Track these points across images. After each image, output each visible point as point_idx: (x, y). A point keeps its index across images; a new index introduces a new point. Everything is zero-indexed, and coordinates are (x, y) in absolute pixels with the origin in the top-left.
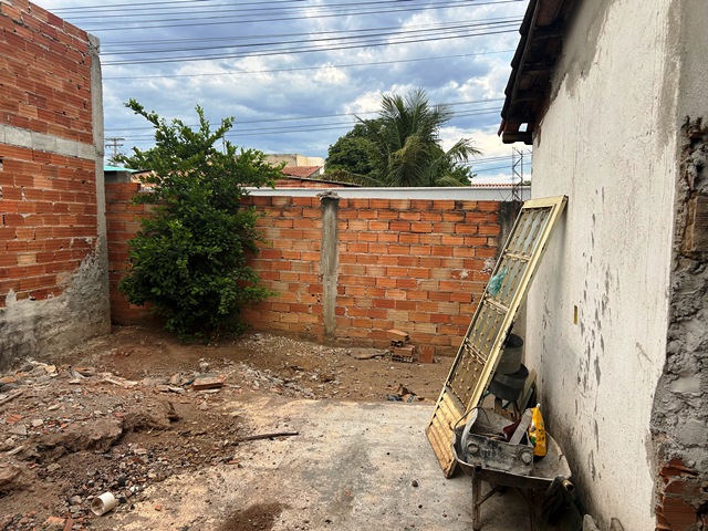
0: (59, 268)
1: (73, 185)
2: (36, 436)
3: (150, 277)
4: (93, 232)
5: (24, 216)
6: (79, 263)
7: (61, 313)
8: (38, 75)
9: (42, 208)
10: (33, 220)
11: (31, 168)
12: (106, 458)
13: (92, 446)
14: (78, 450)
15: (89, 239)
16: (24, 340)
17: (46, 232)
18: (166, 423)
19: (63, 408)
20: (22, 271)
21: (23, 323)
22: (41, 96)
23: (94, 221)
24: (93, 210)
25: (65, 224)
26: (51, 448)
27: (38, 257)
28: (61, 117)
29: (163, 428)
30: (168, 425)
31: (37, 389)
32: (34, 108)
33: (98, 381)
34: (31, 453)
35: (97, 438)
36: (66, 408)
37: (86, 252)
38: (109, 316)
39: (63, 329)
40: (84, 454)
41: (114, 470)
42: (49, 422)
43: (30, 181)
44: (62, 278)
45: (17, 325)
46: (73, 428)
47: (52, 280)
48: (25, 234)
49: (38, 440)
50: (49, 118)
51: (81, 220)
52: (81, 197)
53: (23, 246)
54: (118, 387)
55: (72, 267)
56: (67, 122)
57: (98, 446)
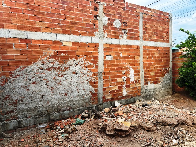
0: (160, 76)
1: (164, 54)
2: (156, 119)
3: (185, 79)
4: (168, 66)
5: (152, 63)
6: (165, 75)
7: (160, 88)
8: (156, 28)
9: (156, 61)
10: (154, 64)
11: (154, 51)
12: (173, 130)
13: (170, 125)
14: (166, 125)
15: (167, 68)
16: (151, 94)
17: (157, 67)
18: (192, 124)
19: (162, 113)
20: (151, 77)
21: (151, 89)
22: (157, 33)
23: (169, 63)
24: (169, 60)
25: (161, 64)
26: (159, 123)
27: (155, 73)
28: (162, 37)
29: (190, 126)
30: (192, 125)
31: (155, 107)
32: (155, 36)
33: (170, 107)
34: (154, 123)
35: (171, 123)
36: (163, 113)
37: (166, 72)
38: (172, 90)
39: (160, 92)
40: (167, 127)
41: (176, 134)
42: (159, 116)
43: (154, 54)
44: (160, 78)
45: (150, 90)
46: (165, 119)
47: (158, 79)
48: (152, 67)
49: (156, 120)
50: (159, 38)
51: (165, 63)
52: (166, 57)
53: (152, 71)
54: (176, 110)
55: (163, 76)
56: (163, 38)
57: (171, 126)
